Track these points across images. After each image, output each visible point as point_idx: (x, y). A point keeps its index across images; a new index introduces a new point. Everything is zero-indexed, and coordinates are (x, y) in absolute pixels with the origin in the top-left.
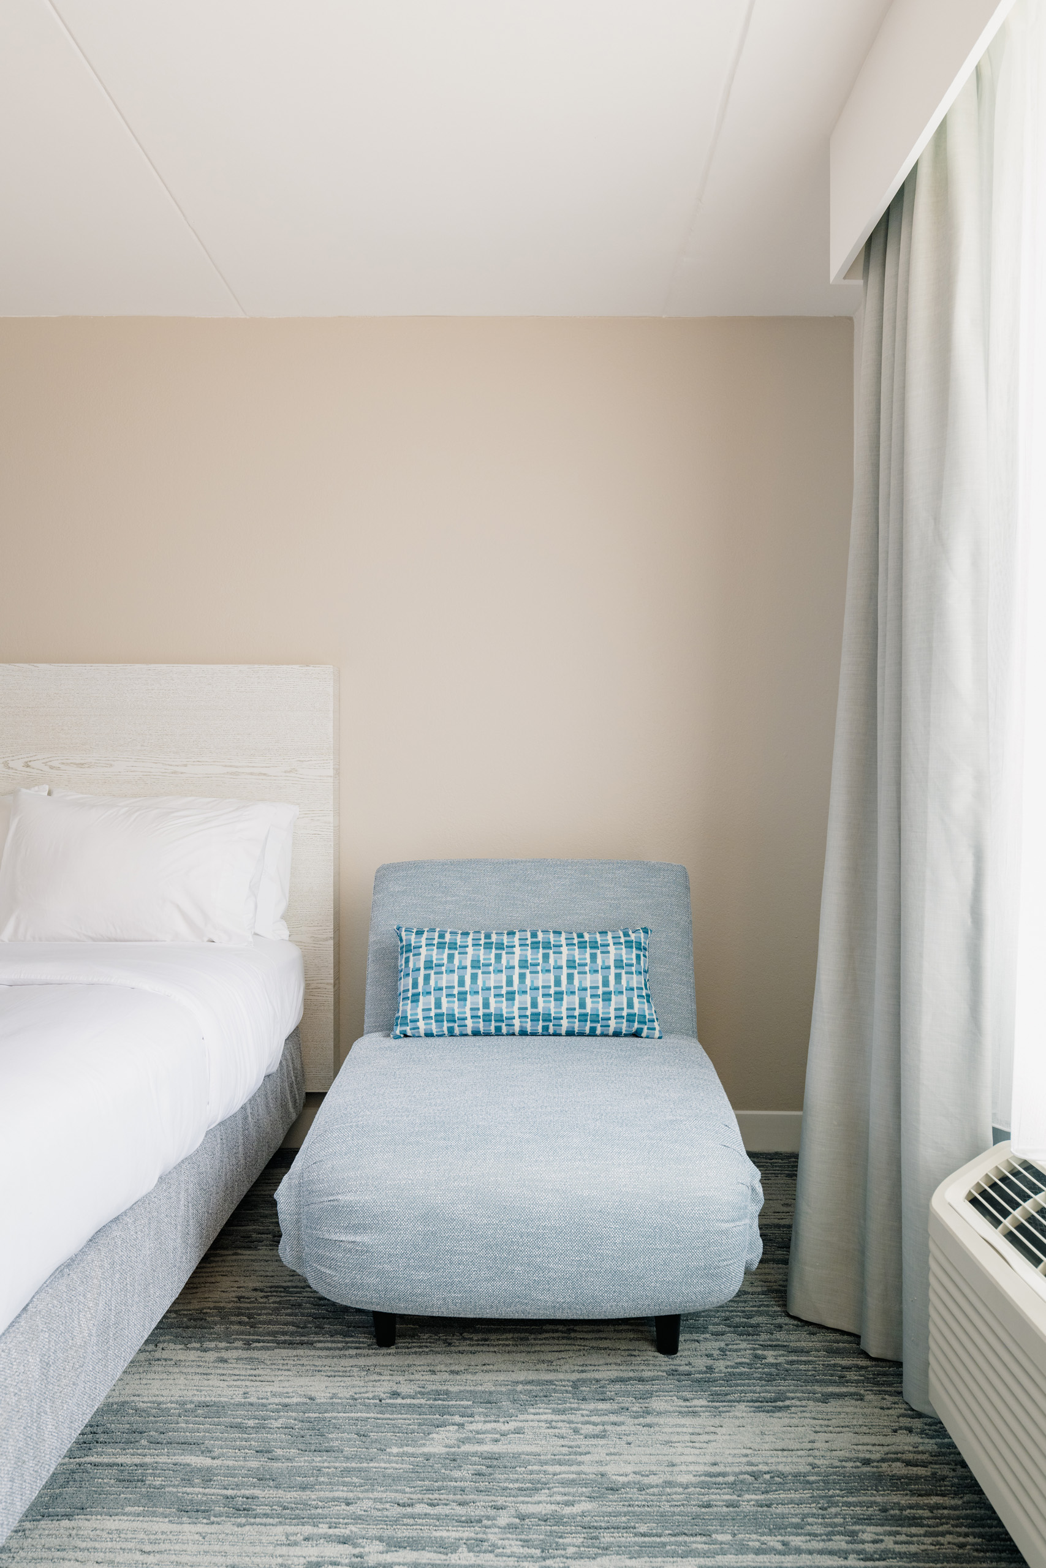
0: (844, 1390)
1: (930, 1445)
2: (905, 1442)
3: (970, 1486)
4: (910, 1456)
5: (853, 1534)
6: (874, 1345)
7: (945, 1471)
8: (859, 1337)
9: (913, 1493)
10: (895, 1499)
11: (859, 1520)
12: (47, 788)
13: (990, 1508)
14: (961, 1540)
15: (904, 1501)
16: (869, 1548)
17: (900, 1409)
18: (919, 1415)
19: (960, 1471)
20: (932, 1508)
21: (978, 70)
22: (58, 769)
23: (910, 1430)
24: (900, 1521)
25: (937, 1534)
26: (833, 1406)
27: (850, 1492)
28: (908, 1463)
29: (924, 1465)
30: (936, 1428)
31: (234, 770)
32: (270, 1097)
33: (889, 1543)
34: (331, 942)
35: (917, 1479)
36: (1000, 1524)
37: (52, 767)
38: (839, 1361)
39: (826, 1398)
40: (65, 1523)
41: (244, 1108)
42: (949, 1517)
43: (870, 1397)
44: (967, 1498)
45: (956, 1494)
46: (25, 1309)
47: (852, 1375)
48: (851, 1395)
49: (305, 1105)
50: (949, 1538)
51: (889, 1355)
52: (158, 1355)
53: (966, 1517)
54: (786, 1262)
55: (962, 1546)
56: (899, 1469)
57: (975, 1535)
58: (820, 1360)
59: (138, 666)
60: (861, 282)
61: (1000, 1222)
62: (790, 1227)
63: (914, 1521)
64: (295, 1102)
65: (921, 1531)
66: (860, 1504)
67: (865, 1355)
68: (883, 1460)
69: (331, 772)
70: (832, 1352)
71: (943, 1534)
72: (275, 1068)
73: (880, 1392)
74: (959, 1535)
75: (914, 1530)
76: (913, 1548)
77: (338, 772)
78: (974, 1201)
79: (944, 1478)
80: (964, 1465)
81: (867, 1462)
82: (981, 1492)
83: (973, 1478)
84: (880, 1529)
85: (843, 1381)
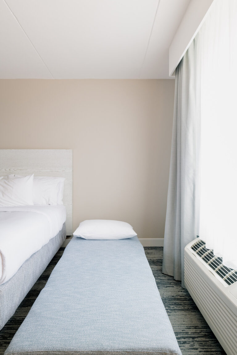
0: (170, 285)
1: (185, 294)
2: (180, 293)
3: (191, 300)
4: (181, 295)
5: (169, 307)
6: (176, 278)
7: (187, 297)
8: (173, 277)
9: (181, 301)
10: (177, 302)
11: (170, 305)
12: (14, 174)
13: (194, 303)
14: (189, 307)
15: (179, 302)
16: (172, 309)
17: (181, 288)
18: (184, 289)
19: (190, 297)
20: (184, 303)
21: (194, 40)
22: (16, 171)
23: (182, 291)
24: (178, 305)
25: (184, 306)
26: (168, 288)
27: (169, 301)
28: (181, 296)
29: (183, 296)
30: (186, 291)
31: (52, 171)
32: (60, 235)
33: (175, 308)
34: (71, 205)
35: (182, 299)
36: (196, 305)
37: (15, 170)
38: (170, 281)
39: (167, 287)
40: (26, 308)
41: (55, 237)
42: (187, 304)
43: (175, 287)
44: (190, 301)
45: (189, 301)
46: (21, 267)
47: (172, 283)
48: (171, 286)
49: (67, 238)
50: (186, 307)
51: (179, 280)
52: (40, 282)
53: (190, 304)
54: (162, 265)
55: (188, 308)
56: (179, 297)
57: (191, 307)
58: (166, 281)
59: (32, 150)
60: (175, 76)
61: (196, 251)
62: (162, 259)
63: (181, 305)
64: (64, 237)
65: (181, 306)
66: (171, 302)
67: (175, 280)
68: (176, 296)
69: (72, 171)
70: (168, 280)
71: (185, 307)
72: (61, 230)
73: (177, 286)
74: (188, 306)
75: (180, 306)
76: (180, 309)
77: (73, 171)
78: (192, 248)
79: (187, 298)
80: (190, 296)
81: (173, 296)
82: (193, 300)
83: (192, 298)
84: (174, 306)
85: (170, 284)
